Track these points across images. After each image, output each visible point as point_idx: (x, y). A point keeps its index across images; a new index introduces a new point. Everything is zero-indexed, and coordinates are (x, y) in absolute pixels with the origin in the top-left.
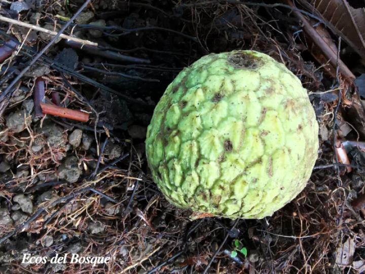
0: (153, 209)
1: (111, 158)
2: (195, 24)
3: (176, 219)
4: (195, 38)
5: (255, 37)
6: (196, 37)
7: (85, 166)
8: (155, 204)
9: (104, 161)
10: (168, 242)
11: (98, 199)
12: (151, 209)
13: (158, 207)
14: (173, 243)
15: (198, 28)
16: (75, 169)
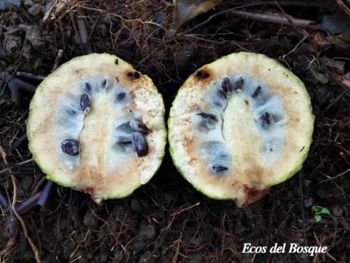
0: (227, 222)
1: (169, 202)
2: (163, 72)
3: (251, 219)
4: (170, 81)
5: (211, 49)
6: (169, 79)
7: (154, 219)
8: (226, 217)
9: (165, 208)
10: (260, 241)
11: (181, 239)
12: (226, 223)
13: (231, 218)
14: (264, 239)
15: (167, 73)
16: (148, 226)
